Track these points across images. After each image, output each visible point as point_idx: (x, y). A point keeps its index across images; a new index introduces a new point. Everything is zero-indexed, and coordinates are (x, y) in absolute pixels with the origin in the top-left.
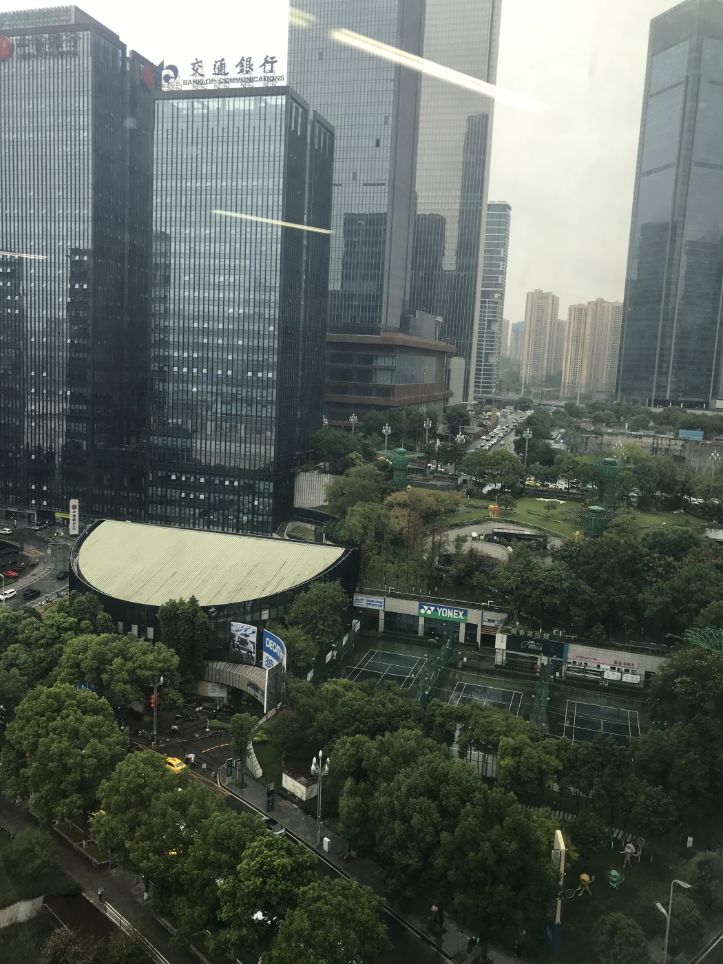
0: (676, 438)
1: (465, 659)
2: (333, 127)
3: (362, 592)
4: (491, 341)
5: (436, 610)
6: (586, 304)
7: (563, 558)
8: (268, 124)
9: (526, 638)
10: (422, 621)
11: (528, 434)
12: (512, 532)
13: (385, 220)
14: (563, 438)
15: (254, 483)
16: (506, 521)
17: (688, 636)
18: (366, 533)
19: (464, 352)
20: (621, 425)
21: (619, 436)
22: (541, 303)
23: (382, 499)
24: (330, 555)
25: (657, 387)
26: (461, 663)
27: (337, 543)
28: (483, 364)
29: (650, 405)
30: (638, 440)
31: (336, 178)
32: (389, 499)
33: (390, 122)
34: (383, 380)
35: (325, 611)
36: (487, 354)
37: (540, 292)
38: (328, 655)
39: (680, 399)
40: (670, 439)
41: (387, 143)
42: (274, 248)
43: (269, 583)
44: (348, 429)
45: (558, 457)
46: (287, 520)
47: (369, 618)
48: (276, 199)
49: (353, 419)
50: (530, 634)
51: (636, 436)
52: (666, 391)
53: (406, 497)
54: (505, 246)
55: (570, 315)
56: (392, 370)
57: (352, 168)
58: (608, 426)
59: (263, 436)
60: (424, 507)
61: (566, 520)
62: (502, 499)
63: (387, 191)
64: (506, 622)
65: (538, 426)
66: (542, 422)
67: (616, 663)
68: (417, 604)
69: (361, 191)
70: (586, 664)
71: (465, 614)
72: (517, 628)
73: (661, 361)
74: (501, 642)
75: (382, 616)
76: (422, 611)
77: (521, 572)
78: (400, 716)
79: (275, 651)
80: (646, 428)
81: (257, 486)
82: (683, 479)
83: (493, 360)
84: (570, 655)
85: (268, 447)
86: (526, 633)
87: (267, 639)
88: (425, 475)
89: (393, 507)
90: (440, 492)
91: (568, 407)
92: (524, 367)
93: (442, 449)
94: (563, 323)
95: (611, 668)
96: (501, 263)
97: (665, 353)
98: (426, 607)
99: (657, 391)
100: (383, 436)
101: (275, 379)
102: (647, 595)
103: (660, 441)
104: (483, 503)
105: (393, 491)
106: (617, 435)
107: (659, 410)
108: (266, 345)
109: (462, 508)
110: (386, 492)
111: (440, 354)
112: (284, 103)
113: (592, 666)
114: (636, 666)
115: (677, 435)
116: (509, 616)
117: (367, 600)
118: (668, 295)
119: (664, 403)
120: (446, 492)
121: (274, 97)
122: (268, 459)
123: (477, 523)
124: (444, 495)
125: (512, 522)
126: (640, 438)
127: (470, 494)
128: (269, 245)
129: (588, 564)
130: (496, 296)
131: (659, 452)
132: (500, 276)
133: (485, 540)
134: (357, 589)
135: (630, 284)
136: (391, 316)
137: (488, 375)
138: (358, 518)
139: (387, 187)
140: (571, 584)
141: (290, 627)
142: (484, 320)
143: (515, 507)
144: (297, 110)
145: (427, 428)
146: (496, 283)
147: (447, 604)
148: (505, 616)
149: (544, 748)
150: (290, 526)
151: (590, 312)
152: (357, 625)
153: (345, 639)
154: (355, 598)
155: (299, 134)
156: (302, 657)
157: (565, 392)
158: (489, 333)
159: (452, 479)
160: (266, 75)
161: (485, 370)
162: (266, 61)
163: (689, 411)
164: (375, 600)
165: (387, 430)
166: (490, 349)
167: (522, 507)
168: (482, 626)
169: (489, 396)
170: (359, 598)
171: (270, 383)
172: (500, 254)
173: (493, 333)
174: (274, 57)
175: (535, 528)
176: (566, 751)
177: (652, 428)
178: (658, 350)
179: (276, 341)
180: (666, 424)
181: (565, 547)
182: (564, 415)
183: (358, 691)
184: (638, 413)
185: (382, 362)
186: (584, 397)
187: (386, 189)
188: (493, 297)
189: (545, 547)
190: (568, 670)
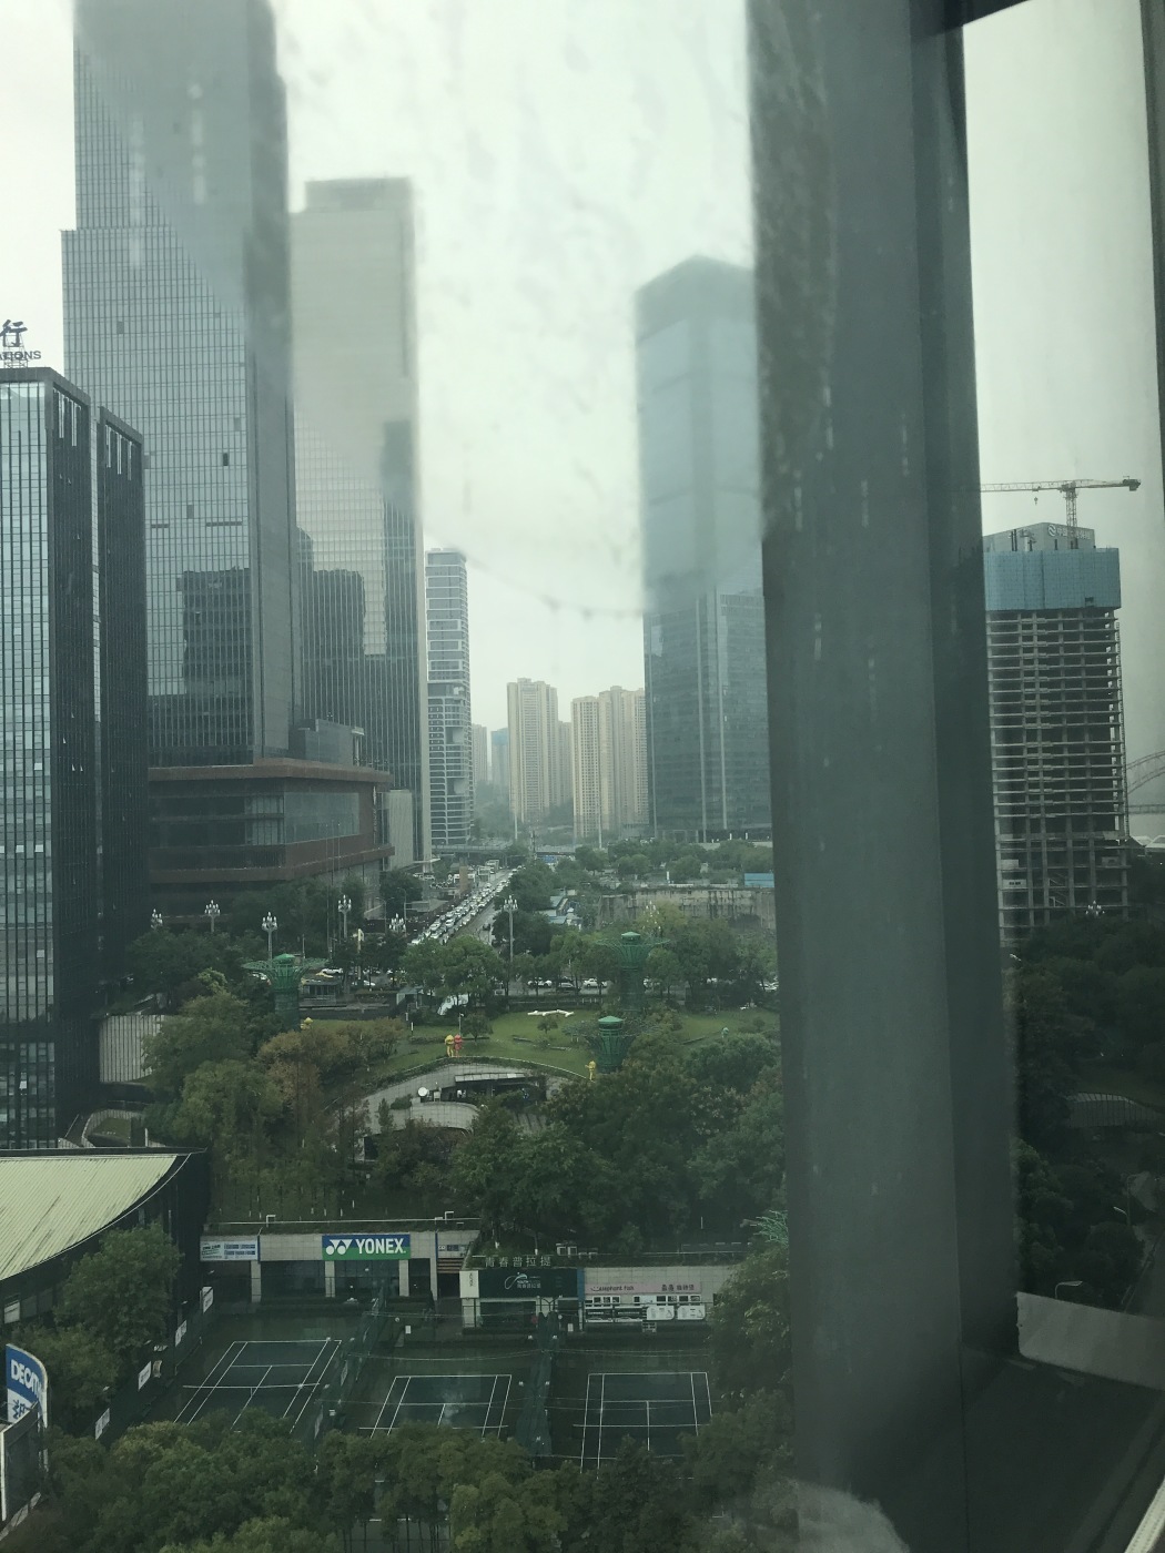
0: (742, 887)
1: (408, 1330)
2: (142, 436)
3: (217, 1232)
4: (455, 762)
5: (354, 1245)
6: (597, 696)
7: (563, 1115)
8: (15, 428)
9: (512, 1271)
10: (330, 1270)
11: (511, 905)
12: (486, 1077)
13: (248, 579)
14: (573, 906)
15: (18, 1049)
16: (476, 1061)
17: (761, 1228)
18: (219, 1120)
19: (410, 781)
20: (660, 874)
21: (658, 893)
22: (529, 699)
23: (254, 1051)
24: (149, 1169)
25: (708, 811)
26: (401, 1337)
27: (168, 1144)
28: (446, 797)
29: (701, 841)
30: (687, 895)
31: (151, 514)
32: (266, 1048)
33: (244, 427)
34: (264, 837)
35: (131, 1286)
36: (451, 782)
37: (526, 681)
38: (142, 1373)
39: (744, 827)
40: (733, 890)
41: (240, 459)
42: (37, 631)
43: (20, 1247)
44: (204, 928)
45: (556, 938)
46: (88, 1110)
47: (232, 1279)
48: (36, 550)
49: (212, 909)
50: (518, 1261)
51: (683, 890)
52: (722, 817)
53: (298, 1042)
54: (462, 614)
55: (575, 713)
56: (279, 819)
57: (184, 499)
58: (642, 878)
59: (31, 959)
60: (329, 1056)
61: (574, 1044)
62: (468, 1023)
63: (246, 533)
64: (476, 1247)
65: (529, 891)
66: (535, 883)
67: (664, 1288)
68: (318, 1238)
69: (203, 535)
70: (617, 1299)
71: (406, 1244)
72: (497, 1256)
73: (709, 772)
74: (469, 1285)
75: (256, 1272)
76: (330, 1250)
77: (492, 1152)
78: (265, 1483)
79: (29, 1385)
80: (697, 876)
81: (23, 1053)
82: (746, 953)
83: (461, 790)
84: (588, 1289)
85: (41, 978)
86: (511, 1262)
87: (14, 1363)
88: (340, 994)
89: (273, 1062)
90: (359, 1023)
91: (580, 854)
92: (515, 797)
93: (369, 946)
94: (567, 725)
95: (659, 1299)
96: (460, 641)
97: (713, 759)
98: (336, 1242)
99: (709, 818)
100: (264, 934)
101: (49, 853)
102: (699, 1161)
103: (718, 894)
104: (437, 1032)
105: (274, 1033)
106: (655, 891)
107: (713, 846)
108: (29, 796)
109: (402, 1047)
110: (261, 1035)
111: (364, 786)
112: (42, 395)
113: (627, 1302)
114: (697, 1288)
115: (742, 882)
116: (482, 1234)
117: (228, 1247)
118: (706, 676)
119: (721, 835)
120: (371, 1022)
121: (25, 385)
122: (42, 1001)
123: (427, 1070)
124: (367, 1026)
125: (485, 1061)
126: (690, 893)
127: (418, 1020)
128: (27, 626)
129: (602, 1119)
130: (456, 690)
131: (719, 913)
132: (460, 661)
133: (442, 1099)
134: (206, 1229)
135: (651, 661)
136: (270, 732)
137: (456, 814)
138: (203, 1092)
139: (246, 528)
140: (576, 1160)
141: (61, 1329)
142: (441, 729)
143: (491, 1032)
144: (68, 406)
145: (345, 913)
146: (453, 672)
147: (374, 1231)
148: (474, 1235)
149: (534, 1491)
150: (93, 1120)
151: (603, 708)
152: (208, 1296)
153: (180, 1333)
154: (203, 1245)
155: (74, 443)
156: (84, 1388)
157: (580, 830)
158: (451, 748)
159: (386, 995)
160: (7, 350)
161: (450, 806)
162: (7, 329)
163: (756, 844)
164: (240, 1243)
165: (270, 922)
166: (456, 774)
167: (502, 1032)
168: (439, 1261)
169: (460, 847)
170: (211, 1244)
171: (40, 863)
172: (456, 627)
173: (458, 748)
174: (21, 323)
175: (523, 1065)
176: (571, 1490)
177: (707, 875)
178: (702, 756)
179: (48, 788)
180: (725, 866)
181: (563, 1096)
182: (573, 867)
183: (186, 1444)
184: (685, 854)
185: (258, 807)
186: (607, 836)
187: (244, 530)
188: (451, 693)
189: (543, 1097)
190: (589, 1317)
